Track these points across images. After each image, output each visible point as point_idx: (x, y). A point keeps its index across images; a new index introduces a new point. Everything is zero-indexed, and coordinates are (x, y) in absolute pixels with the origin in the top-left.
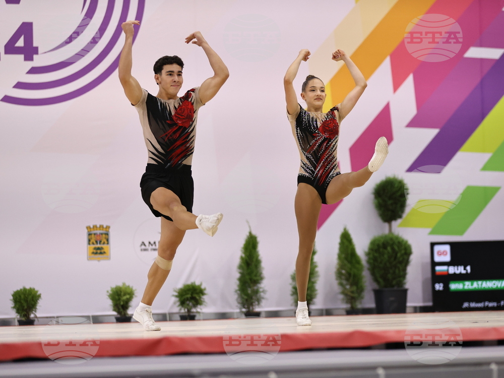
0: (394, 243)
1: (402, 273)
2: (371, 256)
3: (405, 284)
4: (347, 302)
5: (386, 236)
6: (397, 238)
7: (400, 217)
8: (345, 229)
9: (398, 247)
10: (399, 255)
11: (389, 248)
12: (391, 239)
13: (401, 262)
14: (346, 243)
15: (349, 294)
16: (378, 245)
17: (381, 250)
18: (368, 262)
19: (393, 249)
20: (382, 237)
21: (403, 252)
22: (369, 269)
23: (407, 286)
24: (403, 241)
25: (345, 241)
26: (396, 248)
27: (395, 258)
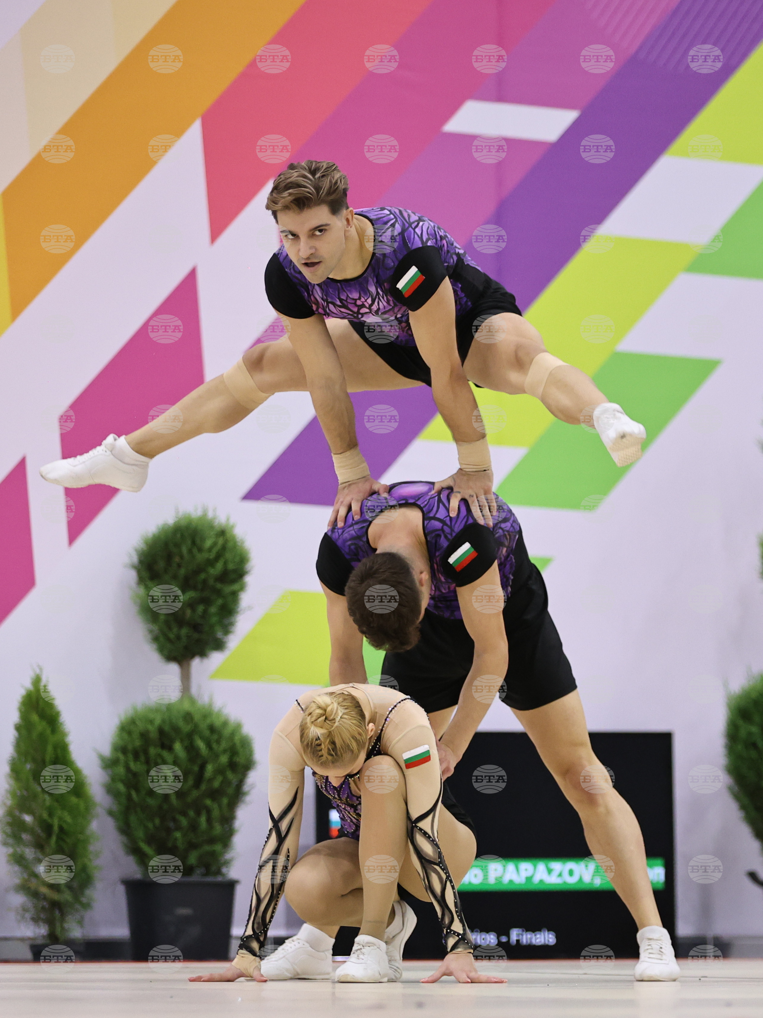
0: (195, 731)
1: (218, 829)
2: (121, 770)
3: (227, 863)
4: (36, 920)
5: (169, 707)
6: (207, 714)
7: (219, 646)
8: (37, 681)
9: (209, 745)
10: (210, 768)
11: (178, 746)
12: (188, 717)
13: (215, 794)
14: (40, 726)
15: (44, 890)
16: (144, 735)
17: (153, 751)
18: (110, 790)
19: (191, 749)
20: (157, 710)
21: (224, 759)
22: (111, 813)
23: (233, 873)
24: (225, 724)
25: (35, 718)
26: (201, 745)
27: (199, 779)
